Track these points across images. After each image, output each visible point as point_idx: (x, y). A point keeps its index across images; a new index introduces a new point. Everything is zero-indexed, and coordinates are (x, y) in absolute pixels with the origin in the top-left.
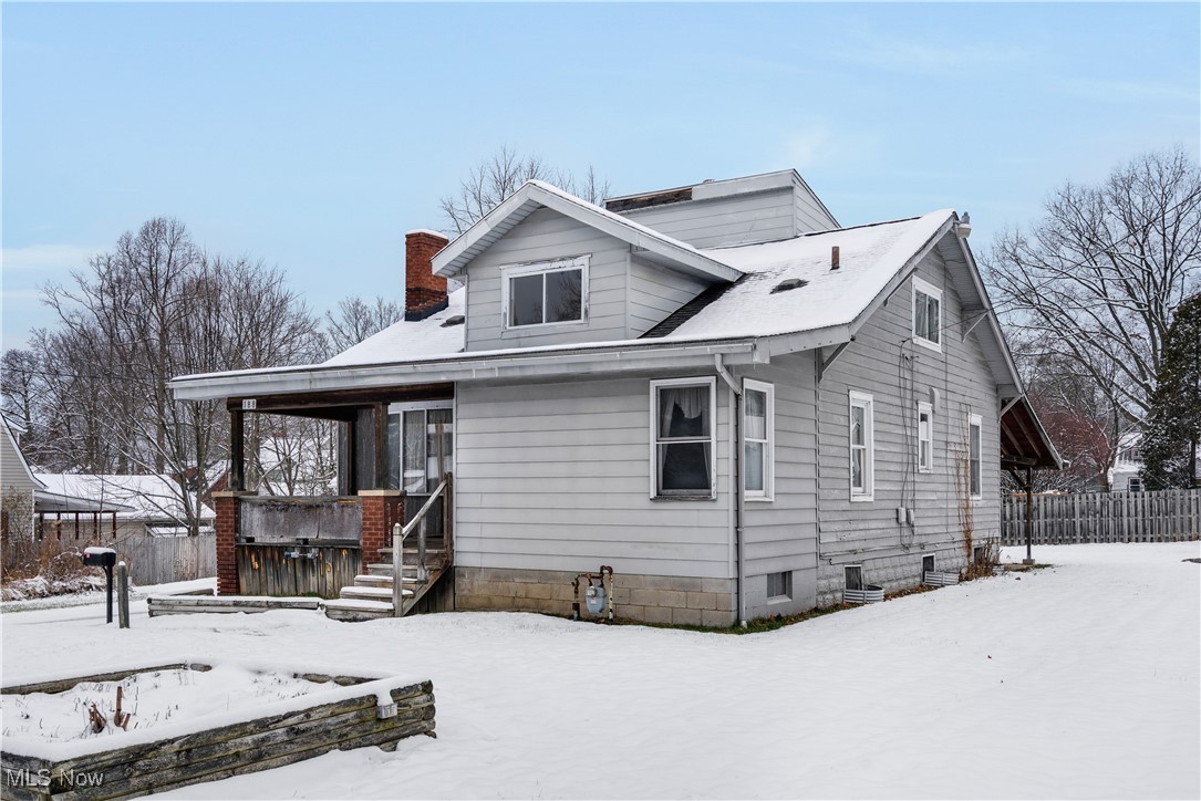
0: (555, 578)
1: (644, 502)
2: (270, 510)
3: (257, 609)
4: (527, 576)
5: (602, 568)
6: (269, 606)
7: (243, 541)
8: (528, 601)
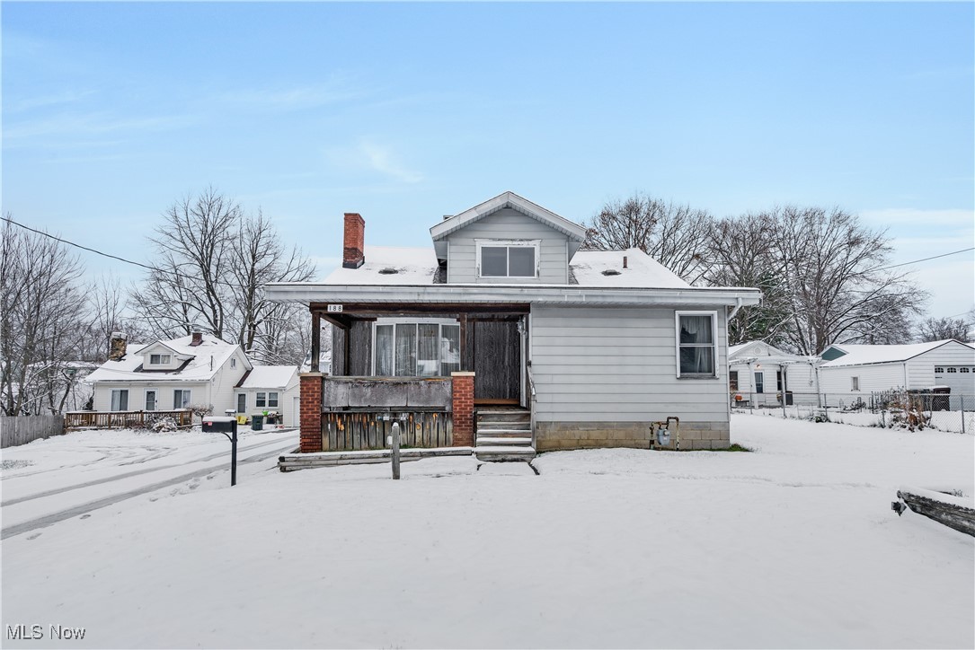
0: (611, 427)
1: (673, 380)
2: (357, 386)
3: (409, 458)
4: (589, 426)
5: (669, 418)
6: (422, 455)
7: (327, 410)
8: (589, 441)
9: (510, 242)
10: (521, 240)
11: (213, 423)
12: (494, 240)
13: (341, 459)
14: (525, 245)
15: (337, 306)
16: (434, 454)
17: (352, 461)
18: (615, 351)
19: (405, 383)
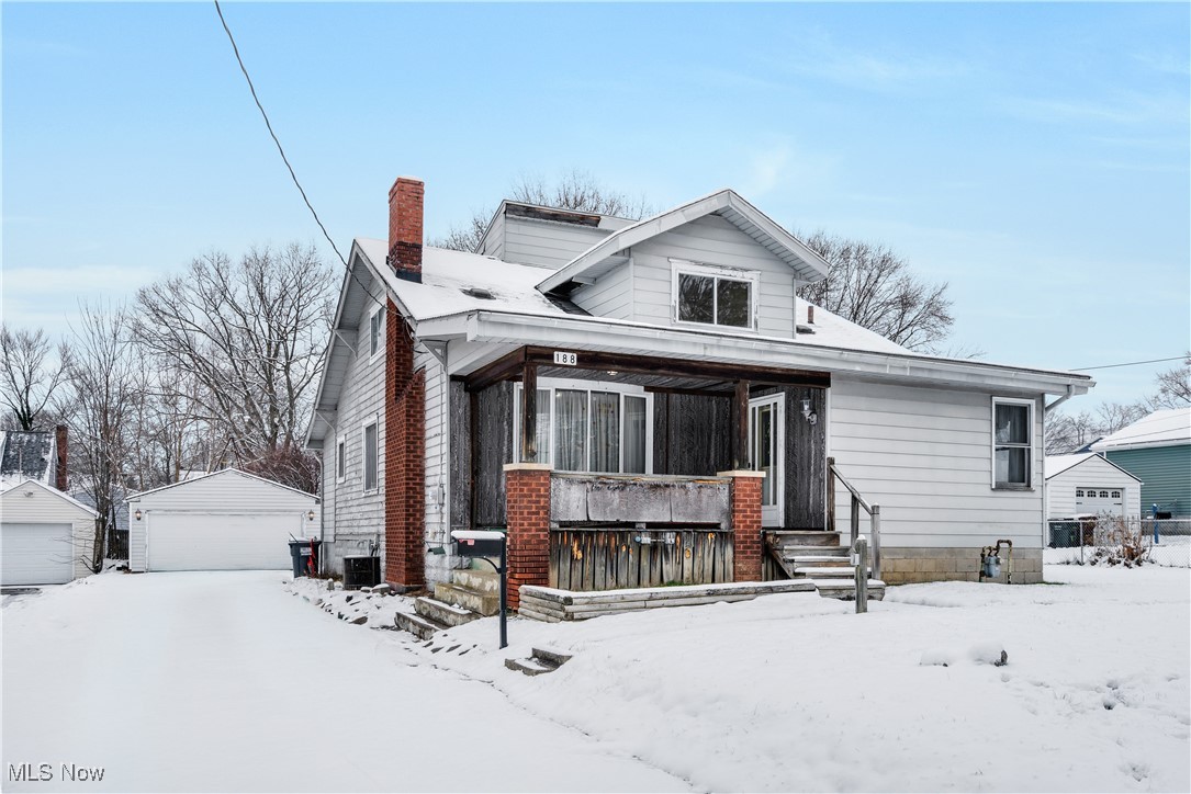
0: (921, 554)
1: (987, 491)
2: (598, 488)
4: (895, 553)
5: (999, 542)
7: (555, 526)
8: (895, 575)
9: (718, 270)
10: (734, 269)
11: (476, 541)
12: (697, 263)
13: (651, 599)
14: (738, 277)
15: (569, 355)
16: (771, 590)
17: (666, 602)
18: (924, 448)
19: (667, 486)
